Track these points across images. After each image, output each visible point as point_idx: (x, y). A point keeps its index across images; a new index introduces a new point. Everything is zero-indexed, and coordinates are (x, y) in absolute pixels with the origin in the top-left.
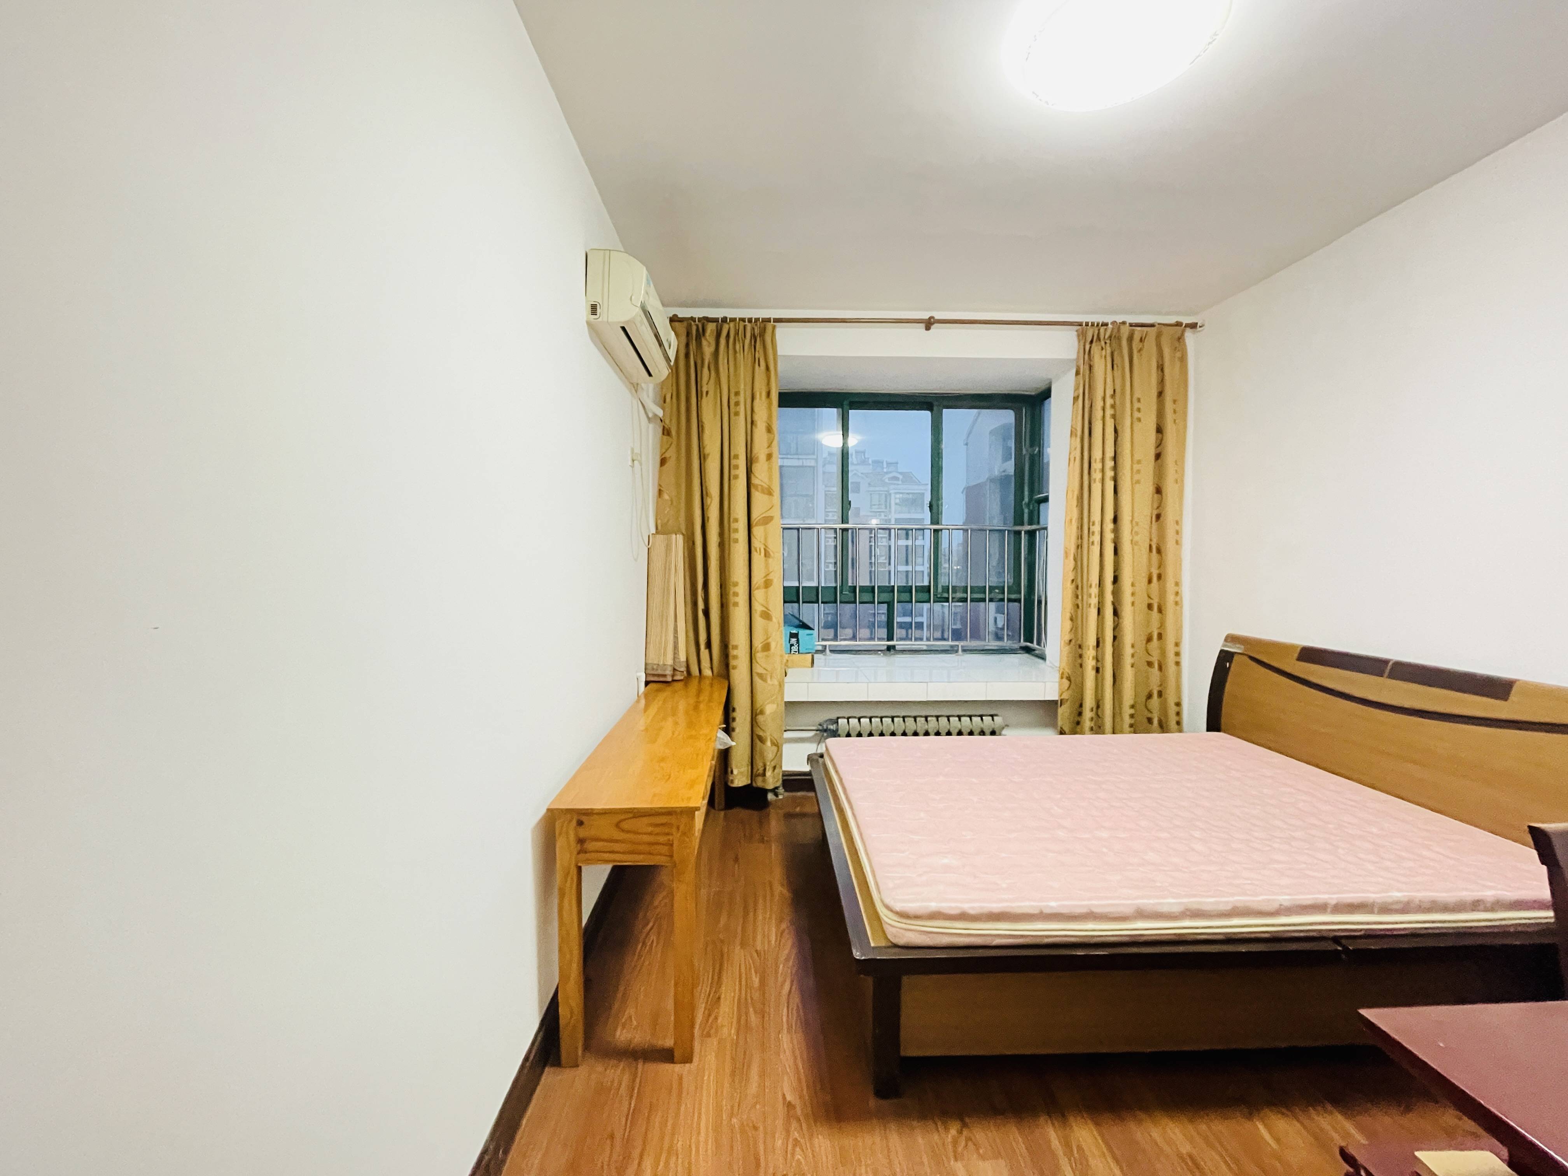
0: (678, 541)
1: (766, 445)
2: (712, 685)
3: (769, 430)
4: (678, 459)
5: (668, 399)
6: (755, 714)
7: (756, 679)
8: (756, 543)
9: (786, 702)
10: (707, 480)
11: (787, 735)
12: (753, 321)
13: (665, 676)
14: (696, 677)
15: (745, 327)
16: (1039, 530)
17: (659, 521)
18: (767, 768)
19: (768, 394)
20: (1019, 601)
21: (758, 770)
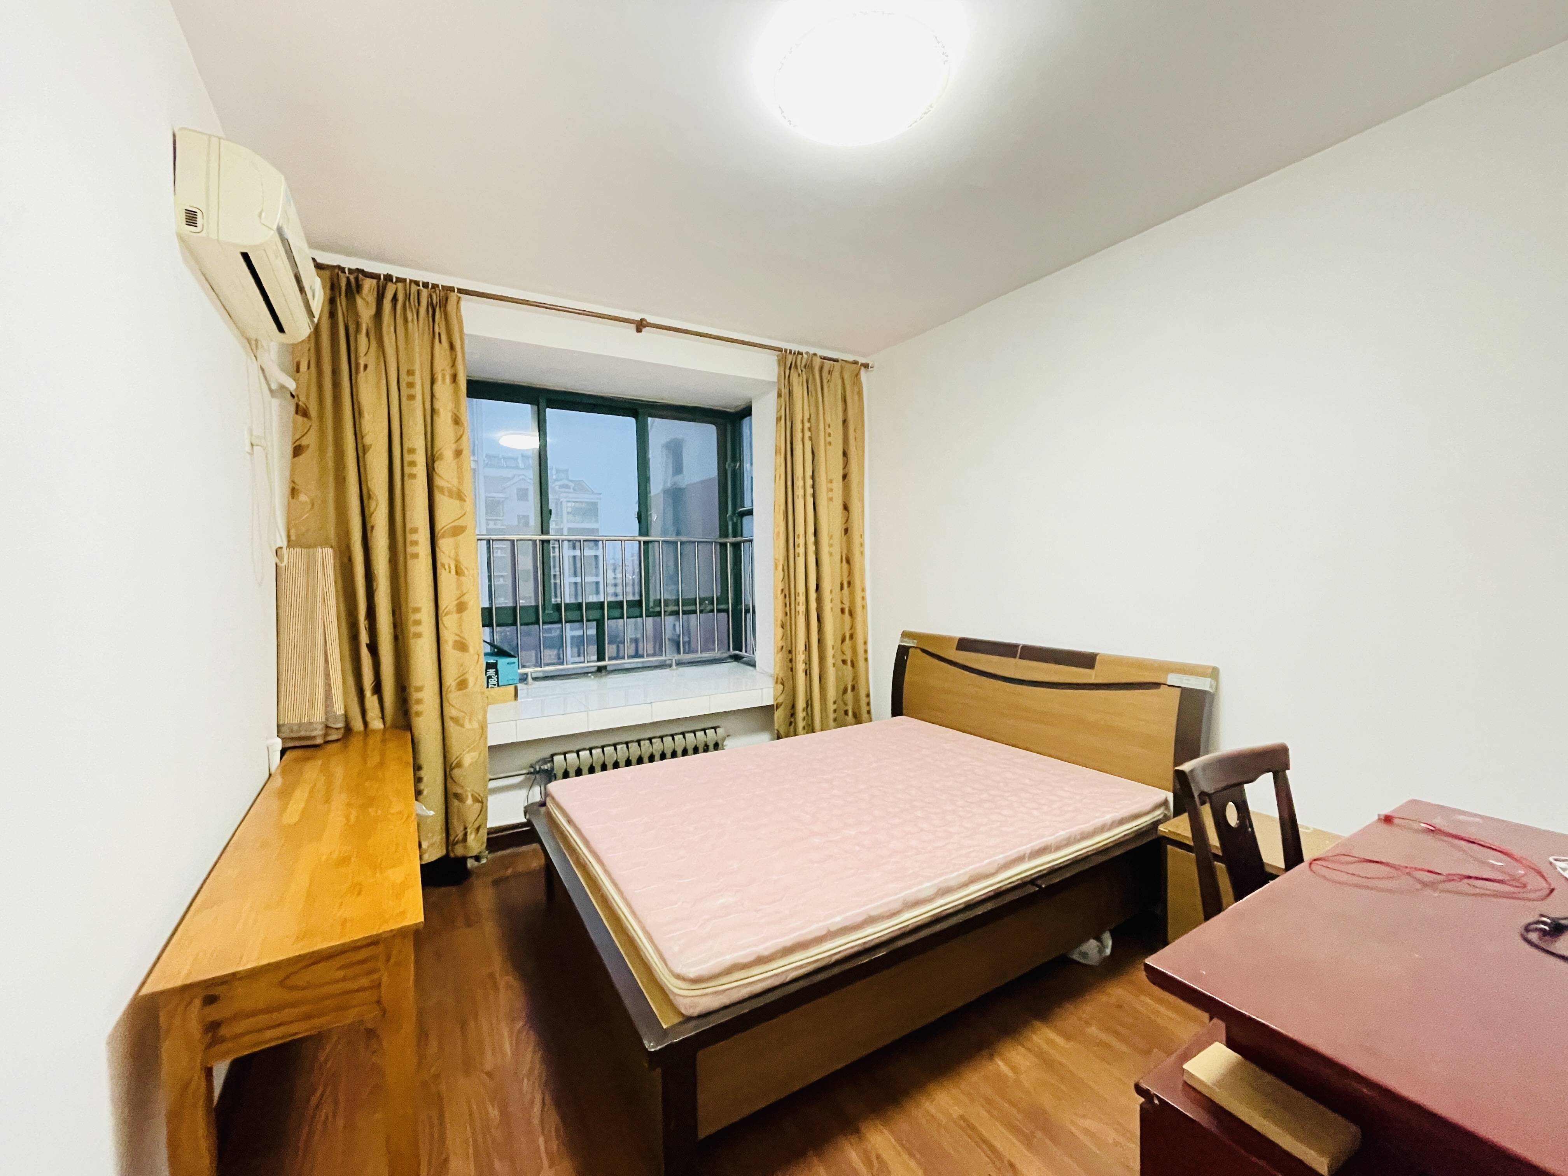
0: (326, 557)
1: (453, 440)
2: (384, 741)
3: (457, 421)
4: (322, 450)
5: (303, 367)
6: (448, 769)
7: (449, 724)
8: (442, 558)
9: (490, 748)
10: (369, 477)
11: (492, 785)
12: (430, 286)
13: (314, 738)
14: (359, 733)
15: (419, 292)
16: (744, 542)
17: (293, 532)
18: (469, 831)
19: (454, 378)
20: (727, 611)
21: (457, 836)
